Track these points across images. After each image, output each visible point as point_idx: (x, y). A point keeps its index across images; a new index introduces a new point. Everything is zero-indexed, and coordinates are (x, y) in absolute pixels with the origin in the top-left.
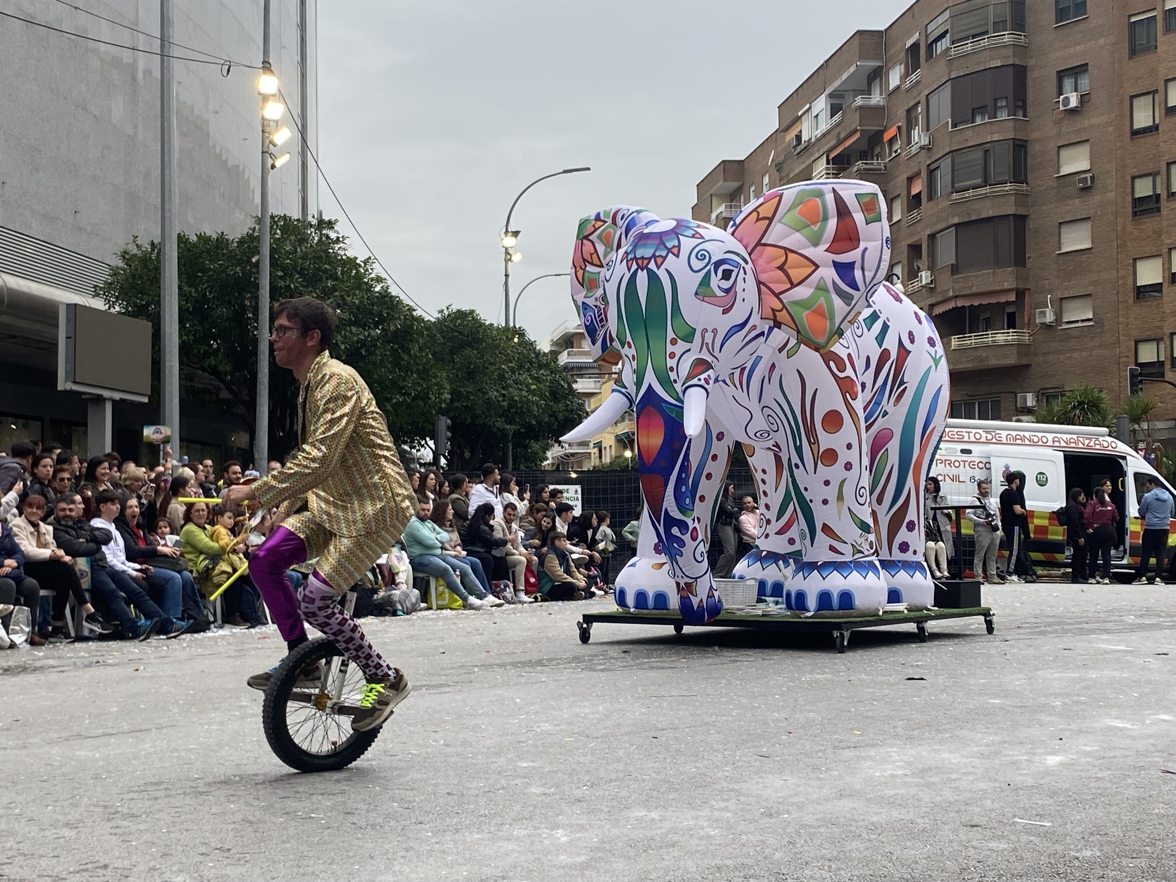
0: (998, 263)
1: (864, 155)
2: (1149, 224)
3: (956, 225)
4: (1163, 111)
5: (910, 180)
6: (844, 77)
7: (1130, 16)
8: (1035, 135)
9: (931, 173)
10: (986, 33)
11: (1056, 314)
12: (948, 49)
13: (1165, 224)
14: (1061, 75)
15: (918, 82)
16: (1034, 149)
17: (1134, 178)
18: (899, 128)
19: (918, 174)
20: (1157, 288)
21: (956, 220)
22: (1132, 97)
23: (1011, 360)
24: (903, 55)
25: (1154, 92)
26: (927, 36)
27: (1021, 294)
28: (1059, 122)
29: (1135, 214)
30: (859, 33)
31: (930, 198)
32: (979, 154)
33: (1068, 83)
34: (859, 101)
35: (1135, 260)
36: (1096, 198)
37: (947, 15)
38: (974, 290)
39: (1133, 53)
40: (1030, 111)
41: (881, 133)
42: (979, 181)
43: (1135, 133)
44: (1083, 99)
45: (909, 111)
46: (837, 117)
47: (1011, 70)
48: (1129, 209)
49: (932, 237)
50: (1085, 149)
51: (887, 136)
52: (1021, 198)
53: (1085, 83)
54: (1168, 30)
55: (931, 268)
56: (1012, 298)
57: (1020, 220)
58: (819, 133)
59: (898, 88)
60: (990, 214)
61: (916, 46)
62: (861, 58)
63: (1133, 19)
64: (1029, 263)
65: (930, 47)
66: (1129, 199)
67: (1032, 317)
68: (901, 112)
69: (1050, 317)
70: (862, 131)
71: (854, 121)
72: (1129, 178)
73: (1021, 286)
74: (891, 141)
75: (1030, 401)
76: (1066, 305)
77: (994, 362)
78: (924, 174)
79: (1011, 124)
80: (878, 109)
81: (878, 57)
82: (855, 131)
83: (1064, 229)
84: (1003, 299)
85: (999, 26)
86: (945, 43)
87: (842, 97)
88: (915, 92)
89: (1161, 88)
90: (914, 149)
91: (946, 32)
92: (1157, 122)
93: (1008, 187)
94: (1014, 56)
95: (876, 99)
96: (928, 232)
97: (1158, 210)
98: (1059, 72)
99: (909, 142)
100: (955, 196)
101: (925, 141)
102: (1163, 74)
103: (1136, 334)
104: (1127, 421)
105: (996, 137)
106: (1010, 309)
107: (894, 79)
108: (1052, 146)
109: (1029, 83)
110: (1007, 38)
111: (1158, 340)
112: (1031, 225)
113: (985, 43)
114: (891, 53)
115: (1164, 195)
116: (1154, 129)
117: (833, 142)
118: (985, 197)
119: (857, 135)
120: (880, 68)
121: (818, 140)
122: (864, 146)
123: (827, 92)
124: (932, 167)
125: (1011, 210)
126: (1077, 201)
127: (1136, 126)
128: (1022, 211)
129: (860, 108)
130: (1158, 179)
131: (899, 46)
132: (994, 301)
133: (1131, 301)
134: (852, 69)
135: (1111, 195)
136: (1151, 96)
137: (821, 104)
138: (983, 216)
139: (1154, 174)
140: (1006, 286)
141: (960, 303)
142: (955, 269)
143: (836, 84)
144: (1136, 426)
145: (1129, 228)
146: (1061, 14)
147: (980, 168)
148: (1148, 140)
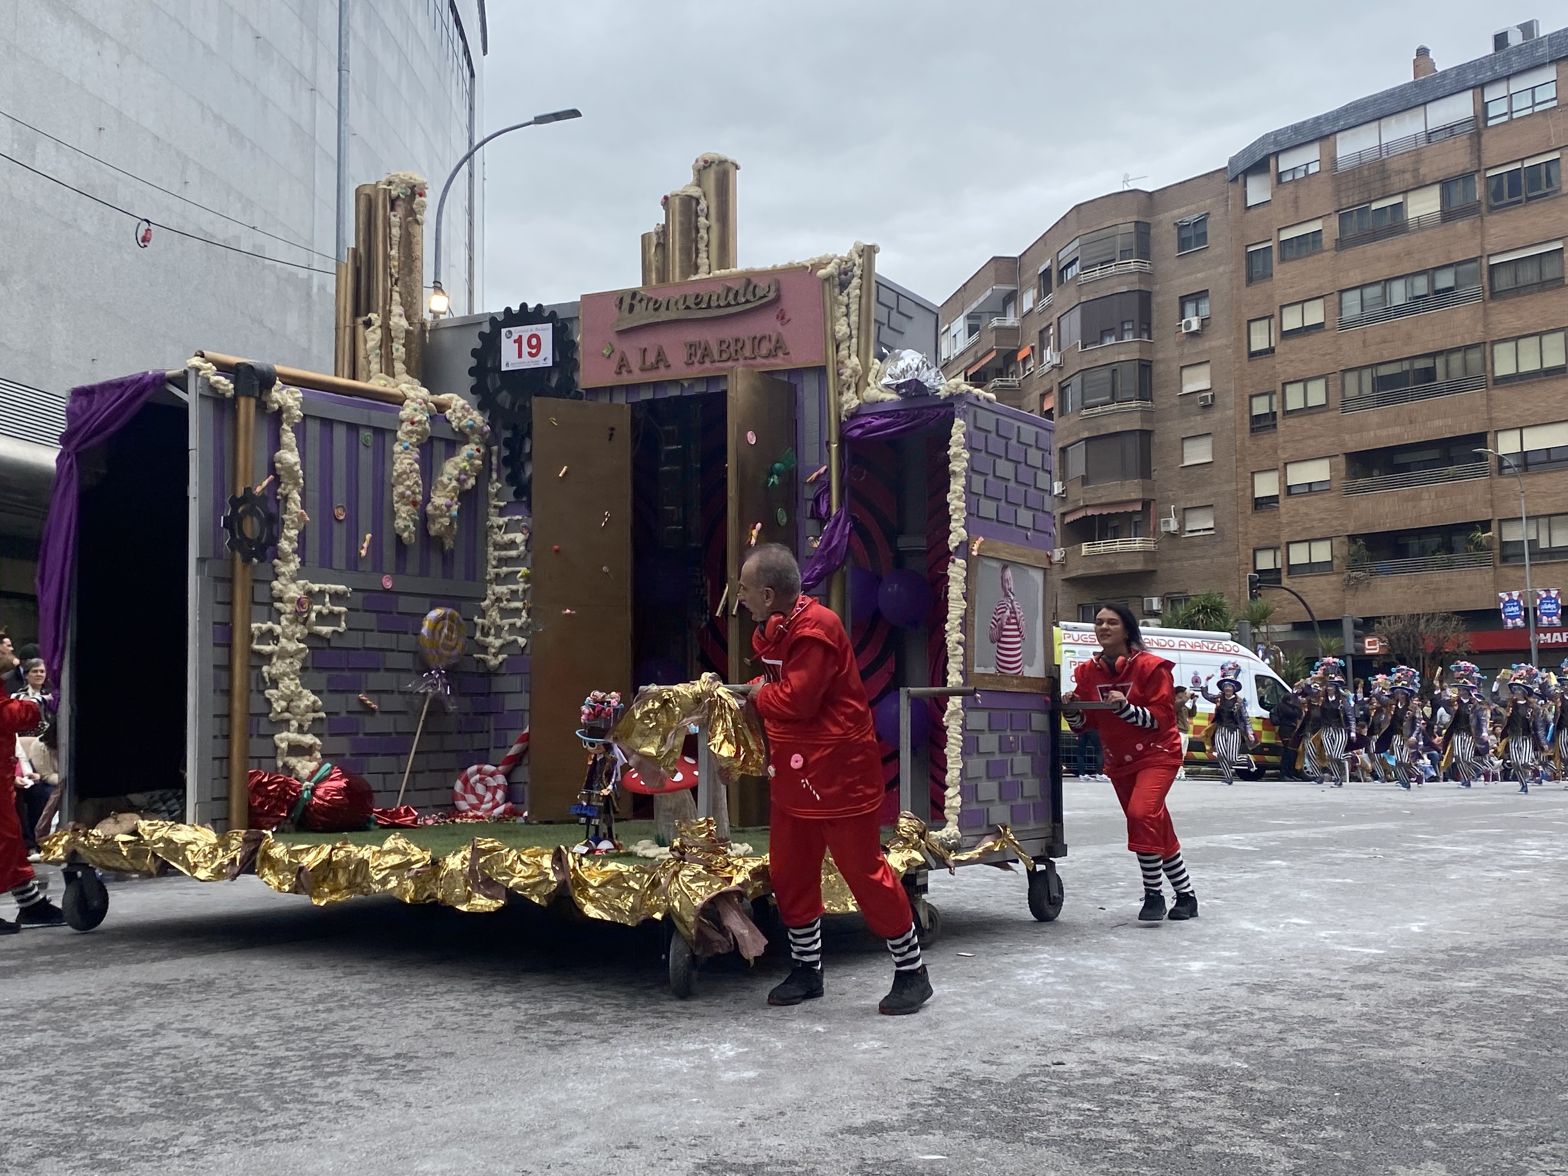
0: (1124, 475)
1: (1000, 373)
2: (1266, 440)
3: (1087, 439)
4: (1278, 335)
5: (1043, 396)
6: (981, 300)
7: (1247, 246)
8: (1160, 356)
9: (1062, 390)
10: (1114, 260)
11: (1179, 523)
12: (1078, 275)
13: (1281, 440)
14: (1183, 300)
15: (1050, 306)
16: (1158, 369)
17: (1251, 397)
18: (1033, 348)
19: (1050, 391)
20: (1274, 499)
21: (1086, 435)
22: (1250, 322)
23: (1139, 567)
24: (1035, 280)
25: (1271, 317)
26: (1059, 263)
27: (1146, 504)
28: (1181, 344)
29: (1252, 430)
30: (995, 259)
31: (1062, 413)
32: (1106, 374)
33: (1190, 308)
34: (995, 322)
35: (1253, 473)
36: (1216, 415)
37: (1076, 243)
38: (1103, 500)
39: (1250, 280)
40: (1154, 333)
41: (1015, 352)
42: (1107, 398)
43: (1253, 355)
44: (1204, 322)
45: (1041, 332)
46: (975, 337)
47: (1136, 295)
48: (1248, 426)
49: (1063, 450)
50: (1206, 370)
51: (1021, 356)
52: (1147, 414)
53: (1205, 308)
54: (1283, 259)
55: (1063, 479)
56: (1139, 508)
57: (1145, 435)
58: (957, 352)
59: (1031, 310)
60: (1119, 429)
61: (1047, 273)
62: (997, 282)
63: (1251, 249)
64: (1155, 475)
65: (1061, 272)
66: (1247, 416)
67: (1157, 526)
68: (1034, 333)
69: (1173, 526)
70: (998, 350)
71: (990, 340)
72: (1247, 397)
73: (1148, 496)
74: (1025, 360)
75: (1156, 605)
76: (1190, 515)
77: (1123, 567)
78: (1056, 392)
79: (1137, 345)
80: (1013, 331)
81: (1013, 282)
82: (992, 350)
83: (1187, 444)
84: (1130, 509)
85: (1125, 254)
86: (1075, 269)
87: (979, 318)
88: (1047, 315)
89: (1277, 313)
90: (1047, 368)
91: (1077, 259)
92: (1273, 345)
93: (1134, 404)
94: (1140, 282)
95: (1011, 320)
96: (1060, 445)
97: (1275, 426)
98: (1181, 298)
99: (1041, 361)
100: (1084, 412)
101: (1056, 361)
102: (1278, 300)
103: (1254, 543)
104: (1248, 625)
105: (1123, 358)
106: (1137, 518)
107: (1028, 301)
108: (1175, 366)
109: (1154, 307)
110: (1133, 265)
111: (1275, 549)
112: (1156, 439)
113: (1113, 269)
114: (1024, 278)
115: (1279, 413)
116: (1271, 351)
117: (971, 360)
118: (1114, 413)
119: (994, 354)
120: (1016, 291)
121: (957, 358)
122: (1000, 364)
123: (965, 313)
124: (1064, 384)
125: (1137, 426)
126: (1199, 418)
127: (1253, 349)
128: (1147, 427)
129: (996, 328)
130: (1275, 398)
131: (1031, 272)
132: (1121, 510)
133: (1249, 512)
134: (989, 293)
135: (1230, 413)
136: (1266, 321)
137: (959, 325)
138: (1111, 431)
139: (1270, 394)
140: (1134, 496)
141: (1090, 512)
142: (1085, 480)
143: (974, 306)
144: (1256, 631)
145: (1248, 443)
146: (1183, 244)
147: (1109, 387)
148: (1267, 361)
